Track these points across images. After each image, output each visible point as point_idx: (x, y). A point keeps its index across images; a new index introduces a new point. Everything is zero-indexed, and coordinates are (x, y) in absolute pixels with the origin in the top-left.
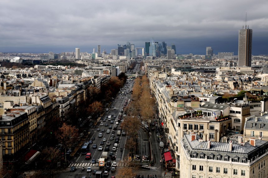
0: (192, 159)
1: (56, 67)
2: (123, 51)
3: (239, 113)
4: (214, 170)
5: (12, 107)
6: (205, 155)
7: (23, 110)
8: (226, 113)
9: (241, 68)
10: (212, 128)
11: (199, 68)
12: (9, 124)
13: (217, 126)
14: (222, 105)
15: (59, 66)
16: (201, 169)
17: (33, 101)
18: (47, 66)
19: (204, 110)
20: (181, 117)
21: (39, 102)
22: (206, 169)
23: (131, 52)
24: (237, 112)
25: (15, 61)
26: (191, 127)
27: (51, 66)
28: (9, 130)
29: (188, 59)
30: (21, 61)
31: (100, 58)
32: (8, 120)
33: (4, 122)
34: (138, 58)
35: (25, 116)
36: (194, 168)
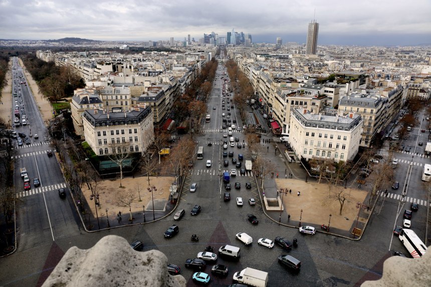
0: (307, 127)
1: (160, 53)
2: (209, 40)
3: (332, 92)
4: (323, 136)
5: (150, 86)
6: (316, 125)
7: (160, 88)
8: (322, 92)
9: (310, 56)
10: (314, 104)
11: (275, 55)
12: (154, 99)
13: (318, 103)
14: (319, 86)
15: (162, 52)
16: (313, 135)
17: (164, 80)
18: (152, 52)
19: (305, 90)
20: (289, 95)
21: (168, 81)
22: (317, 135)
23: (215, 40)
24: (330, 92)
25: (123, 48)
26: (301, 103)
27: (156, 52)
28: (155, 104)
29: (262, 47)
30: (128, 48)
31: (191, 45)
32: (153, 96)
33: (150, 97)
34: (221, 46)
35: (163, 93)
36: (307, 134)
